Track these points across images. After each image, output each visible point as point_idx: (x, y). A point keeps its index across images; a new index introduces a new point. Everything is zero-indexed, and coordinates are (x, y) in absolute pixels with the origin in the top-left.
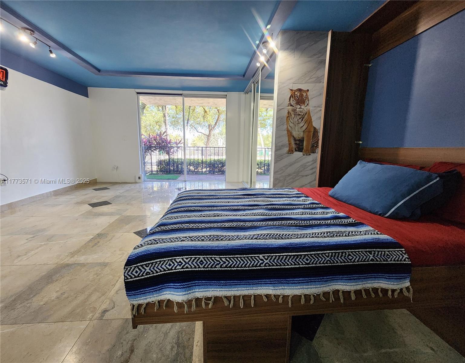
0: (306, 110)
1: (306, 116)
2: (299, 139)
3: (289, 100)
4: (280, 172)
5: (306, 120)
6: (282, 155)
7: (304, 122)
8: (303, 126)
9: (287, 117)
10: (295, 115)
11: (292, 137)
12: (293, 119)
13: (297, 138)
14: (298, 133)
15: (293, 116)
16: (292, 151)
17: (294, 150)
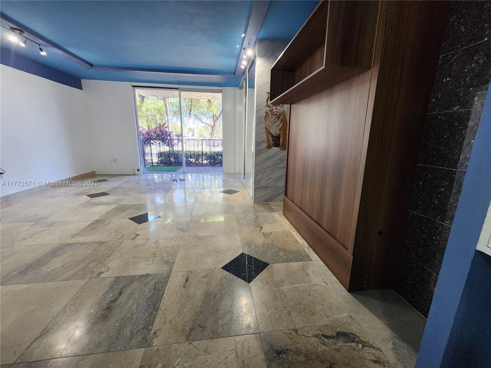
0: (281, 111)
1: (281, 116)
2: (276, 136)
3: (266, 102)
4: (260, 165)
5: (282, 119)
6: (262, 150)
7: (280, 121)
8: (280, 124)
9: (265, 117)
10: (272, 115)
11: (270, 134)
12: (270, 118)
13: (274, 136)
14: (275, 131)
15: (270, 116)
16: (271, 146)
17: (272, 146)
